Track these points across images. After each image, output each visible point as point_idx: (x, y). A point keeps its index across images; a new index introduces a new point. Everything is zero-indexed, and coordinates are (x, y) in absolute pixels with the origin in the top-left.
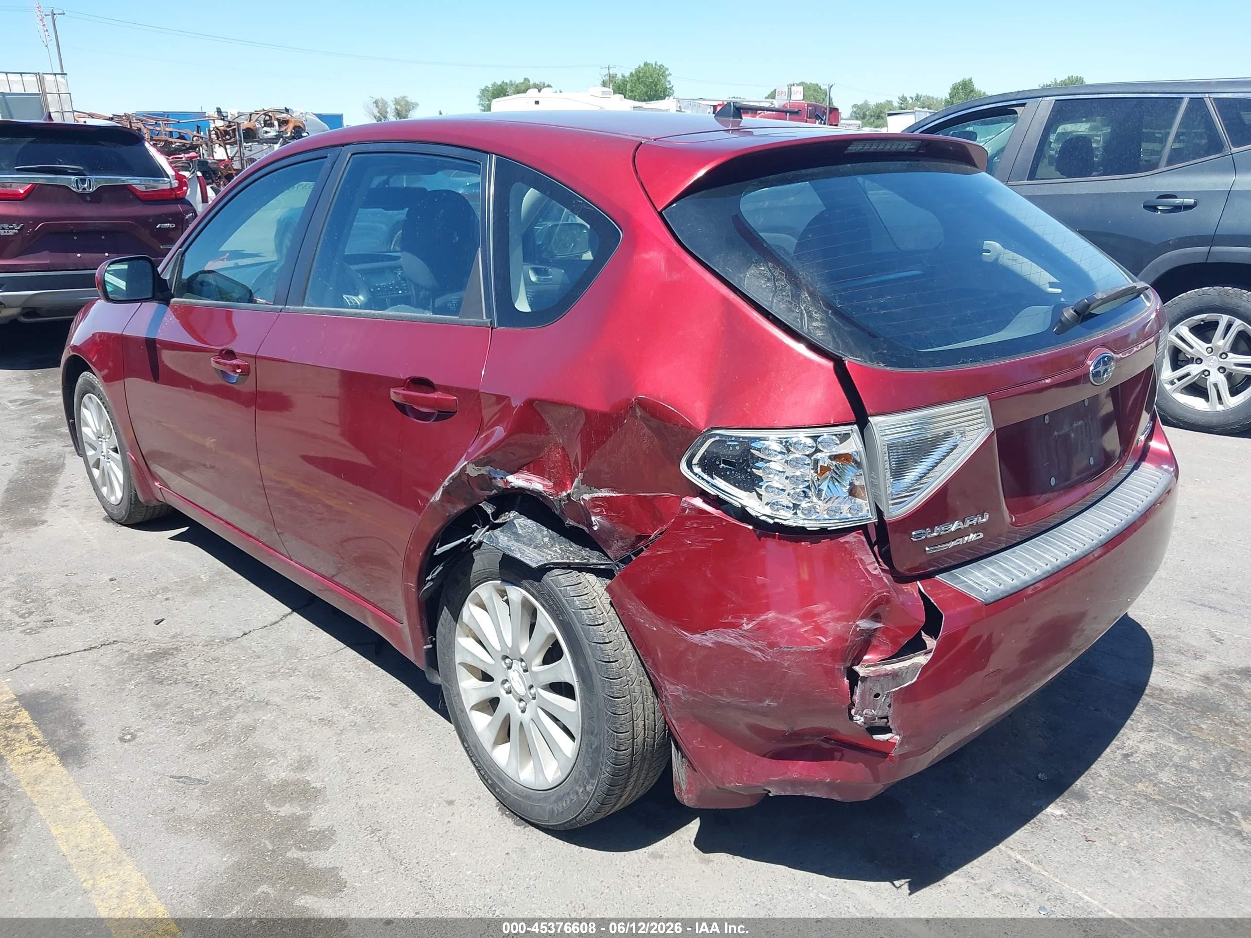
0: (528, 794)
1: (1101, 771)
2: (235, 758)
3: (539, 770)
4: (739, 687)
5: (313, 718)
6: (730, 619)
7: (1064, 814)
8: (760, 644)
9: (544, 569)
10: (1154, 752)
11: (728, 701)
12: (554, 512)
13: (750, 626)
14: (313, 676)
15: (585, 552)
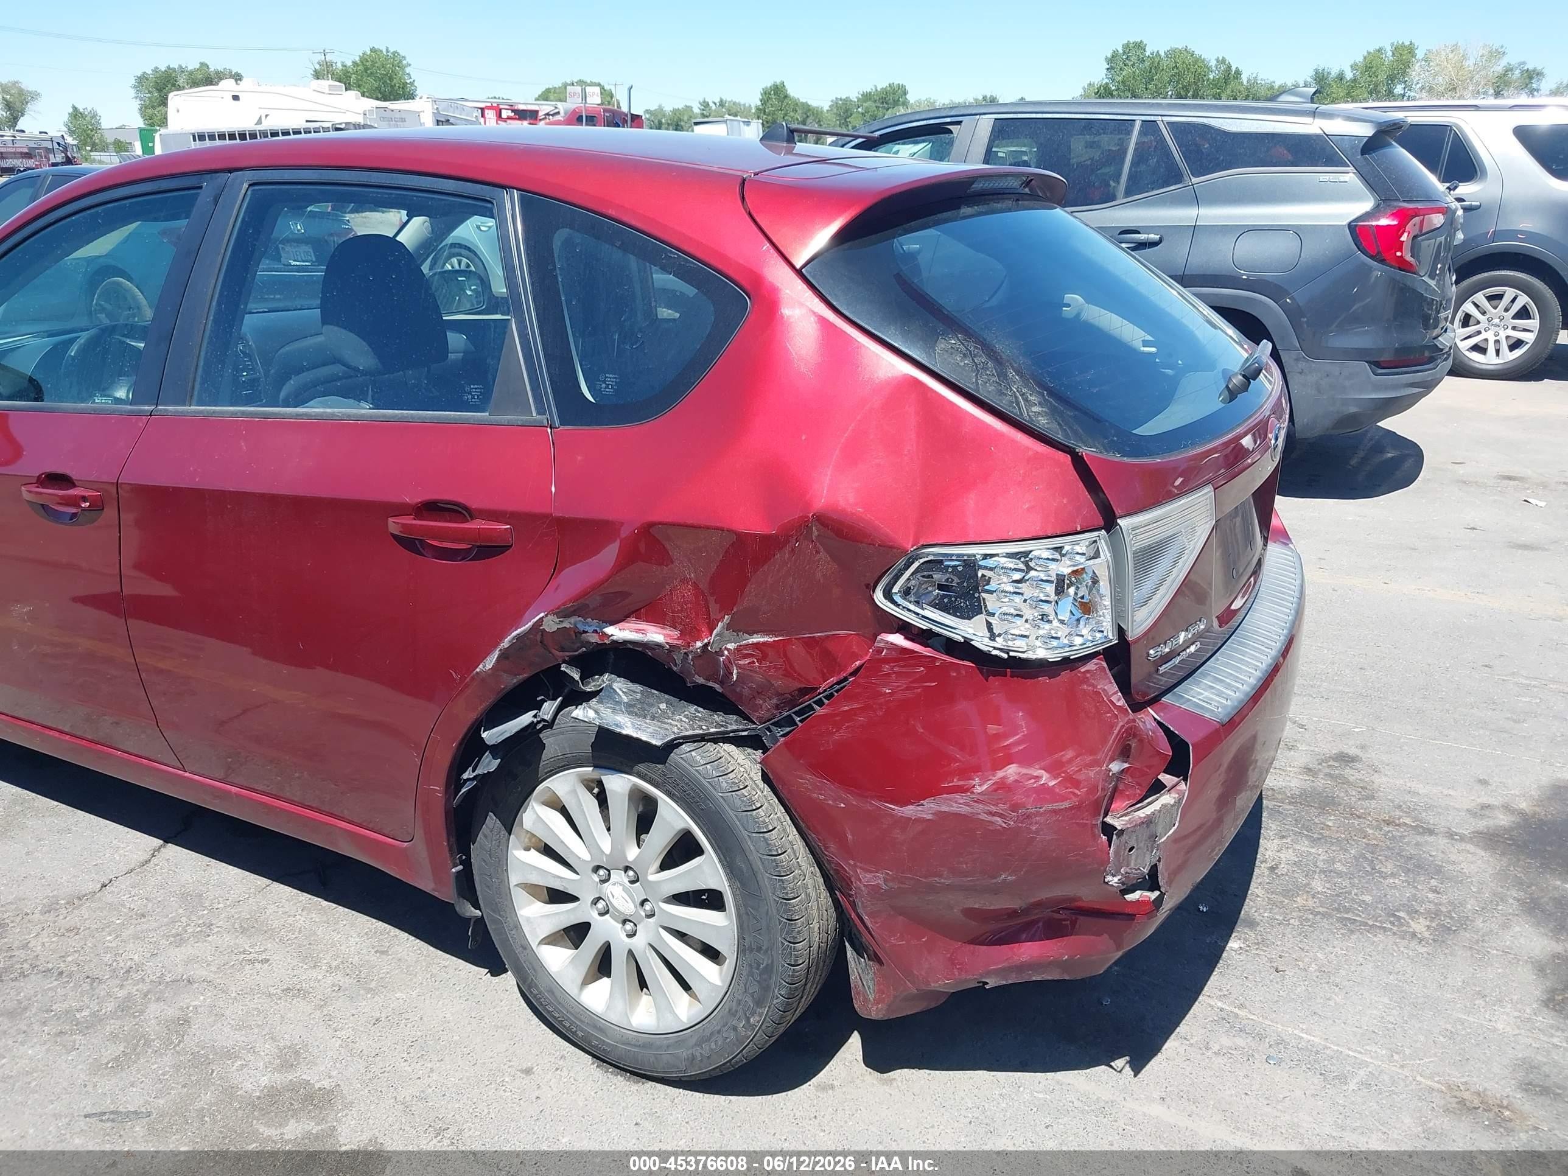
0: (648, 1041)
1: (1256, 890)
2: (178, 1070)
3: (664, 1006)
4: (966, 864)
5: (272, 990)
6: (956, 782)
7: (1242, 946)
8: (1001, 808)
9: (672, 746)
10: (1297, 860)
11: (948, 882)
12: (670, 669)
13: (985, 787)
14: (244, 931)
15: (718, 717)
